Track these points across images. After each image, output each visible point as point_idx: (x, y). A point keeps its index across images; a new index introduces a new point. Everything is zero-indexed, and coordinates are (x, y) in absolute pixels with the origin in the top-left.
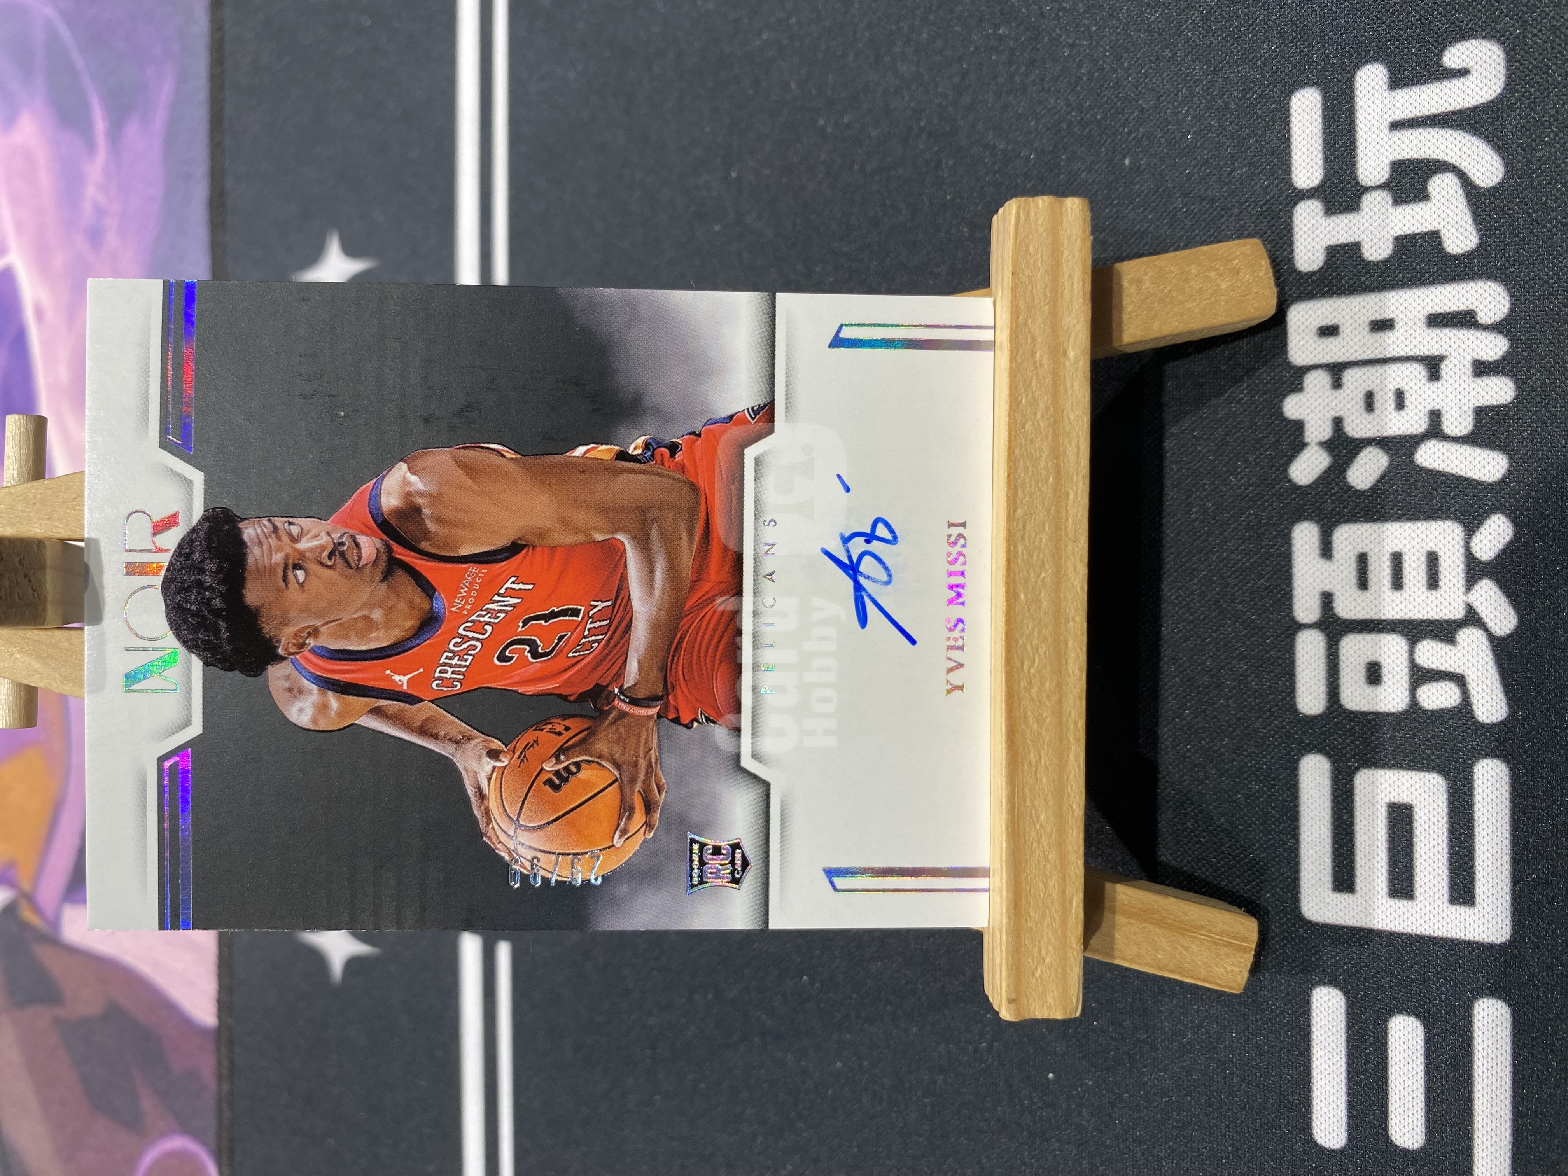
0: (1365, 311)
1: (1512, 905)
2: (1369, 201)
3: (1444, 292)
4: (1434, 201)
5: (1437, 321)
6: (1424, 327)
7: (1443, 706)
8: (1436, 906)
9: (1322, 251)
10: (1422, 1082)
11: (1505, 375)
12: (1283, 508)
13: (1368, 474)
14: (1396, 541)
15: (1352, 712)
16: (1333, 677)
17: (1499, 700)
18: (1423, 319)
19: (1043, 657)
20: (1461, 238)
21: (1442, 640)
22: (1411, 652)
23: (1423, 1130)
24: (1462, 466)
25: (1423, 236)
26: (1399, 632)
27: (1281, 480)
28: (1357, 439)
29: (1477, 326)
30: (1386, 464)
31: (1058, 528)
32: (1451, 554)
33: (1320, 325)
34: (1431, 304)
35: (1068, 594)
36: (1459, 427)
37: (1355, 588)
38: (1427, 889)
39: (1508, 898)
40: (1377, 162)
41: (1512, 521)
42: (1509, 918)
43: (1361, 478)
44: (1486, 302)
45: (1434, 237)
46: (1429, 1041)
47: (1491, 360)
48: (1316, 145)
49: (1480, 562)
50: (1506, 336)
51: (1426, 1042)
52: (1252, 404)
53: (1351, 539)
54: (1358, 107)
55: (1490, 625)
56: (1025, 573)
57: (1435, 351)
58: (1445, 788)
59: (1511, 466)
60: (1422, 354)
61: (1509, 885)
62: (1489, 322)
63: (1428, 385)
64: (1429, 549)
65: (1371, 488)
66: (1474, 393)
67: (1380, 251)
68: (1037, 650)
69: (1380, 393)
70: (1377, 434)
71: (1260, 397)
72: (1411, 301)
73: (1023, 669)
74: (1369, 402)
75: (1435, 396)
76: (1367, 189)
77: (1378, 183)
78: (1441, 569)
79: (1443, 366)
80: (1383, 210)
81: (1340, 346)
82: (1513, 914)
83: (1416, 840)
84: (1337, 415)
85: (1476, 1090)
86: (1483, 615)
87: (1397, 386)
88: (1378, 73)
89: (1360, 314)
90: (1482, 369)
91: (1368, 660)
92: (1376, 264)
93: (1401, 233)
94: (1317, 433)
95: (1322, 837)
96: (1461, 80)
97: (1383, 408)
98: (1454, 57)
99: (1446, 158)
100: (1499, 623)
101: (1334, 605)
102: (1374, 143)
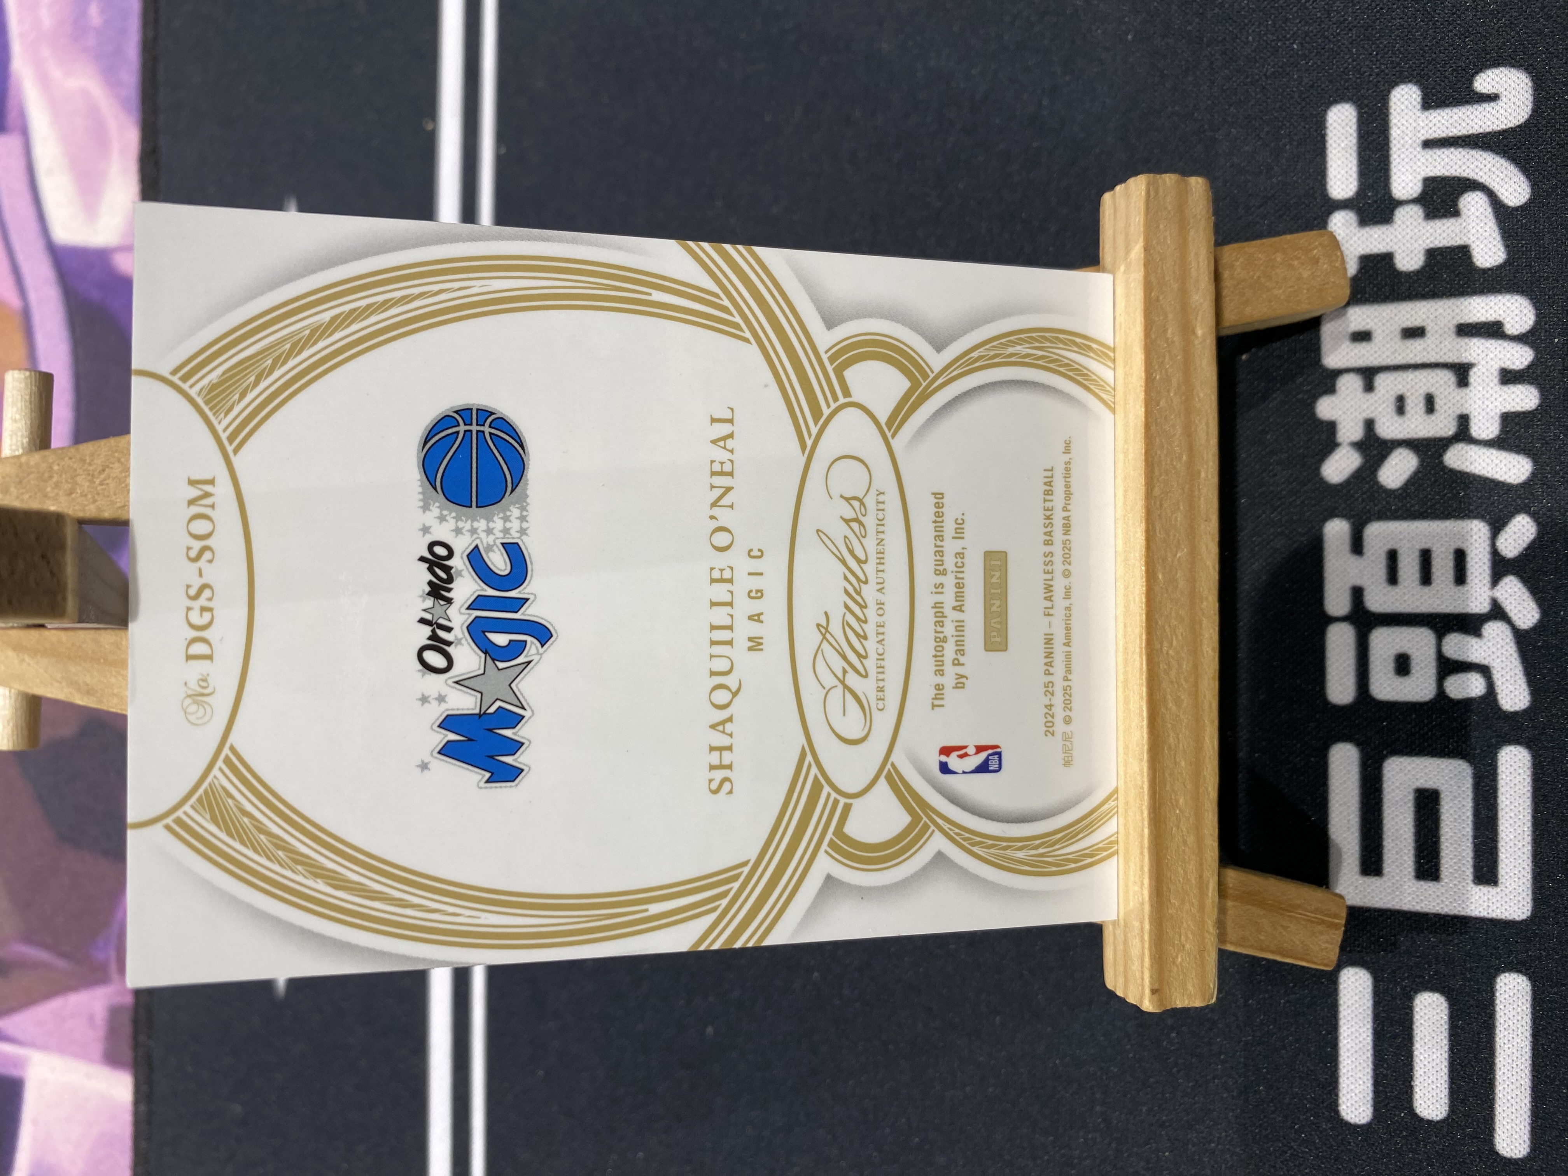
0: (1397, 318)
1: (1533, 884)
2: (1401, 214)
3: (1473, 302)
4: (1465, 217)
5: (1466, 330)
6: (1453, 336)
7: (1469, 696)
8: (1461, 889)
9: (1357, 260)
10: (1446, 1056)
11: (1529, 383)
12: (1315, 506)
13: (1398, 474)
15: (1381, 702)
16: (1362, 669)
17: (1521, 690)
18: (1453, 329)
20: (1489, 252)
21: (1468, 633)
22: (1439, 645)
23: (1447, 1102)
24: (1489, 469)
25: (1453, 249)
26: (1427, 625)
27: (1313, 479)
28: (1389, 441)
29: (1504, 336)
30: (1415, 465)
31: (1191, 507)
32: (1478, 552)
33: (1354, 330)
34: (1461, 315)
35: (1201, 573)
36: (1486, 431)
37: (1385, 584)
38: (1452, 870)
39: (1530, 877)
40: (1410, 177)
41: (1535, 521)
42: (1530, 896)
43: (1391, 478)
44: (1513, 315)
45: (1464, 251)
46: (1453, 1018)
47: (1517, 368)
48: (1351, 159)
49: (1505, 559)
50: (1531, 347)
51: (1451, 1018)
53: (1382, 535)
54: (1392, 124)
55: (1514, 618)
57: (1465, 358)
58: (1470, 774)
59: (1535, 469)
60: (1450, 361)
61: (1531, 868)
62: (1515, 333)
63: (1457, 390)
64: (1457, 547)
65: (1401, 488)
66: (1500, 399)
67: (1412, 262)
69: (1411, 397)
70: (1407, 436)
71: (1292, 398)
72: (1441, 310)
73: (1162, 651)
74: (1400, 405)
75: (1464, 401)
76: (1400, 203)
77: (1410, 198)
78: (1469, 565)
79: (1471, 373)
80: (1415, 223)
81: (1372, 352)
82: (1534, 892)
83: (1442, 824)
84: (1369, 417)
85: (1497, 1061)
86: (1507, 609)
87: (1427, 391)
88: (1411, 93)
89: (1391, 322)
90: (1508, 377)
91: (1397, 652)
92: (1408, 275)
93: (1432, 246)
94: (1348, 434)
95: (1351, 823)
96: (1492, 104)
97: (1413, 412)
98: (1484, 82)
99: (1476, 177)
100: (1522, 618)
101: (1365, 600)
102: (1407, 160)
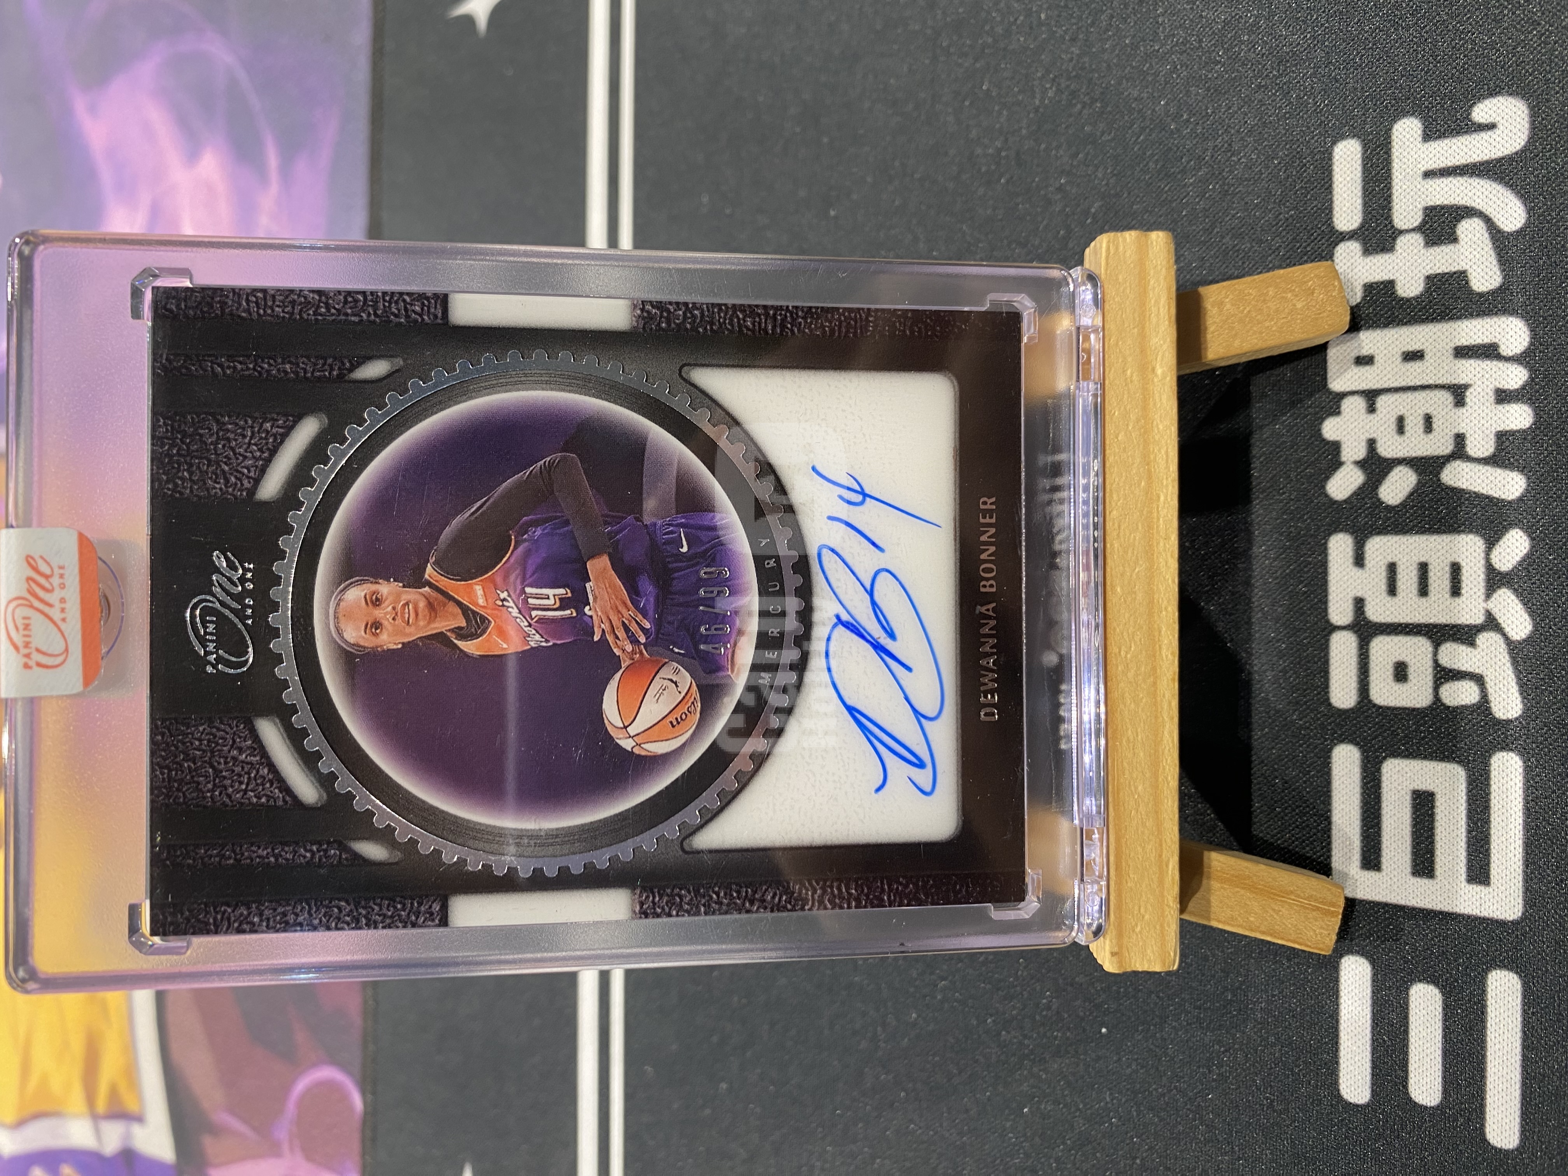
0: (1397, 342)
1: (1525, 884)
2: (1402, 242)
3: (1469, 325)
4: (1462, 243)
5: (1462, 352)
6: (1451, 358)
9: (1360, 287)
10: (1440, 1045)
11: (1524, 402)
12: (1320, 520)
13: (1398, 491)
14: (1423, 552)
15: (1381, 707)
16: (1363, 675)
17: (1515, 699)
18: (1451, 351)
19: (1139, 644)
20: (1486, 277)
21: (1463, 643)
22: (1435, 654)
23: (1440, 1088)
24: (1484, 485)
25: (1451, 275)
27: (1319, 496)
28: (1389, 459)
29: (1499, 357)
30: (1415, 482)
31: (1150, 527)
32: (1472, 564)
33: (1357, 355)
34: (1458, 337)
35: (1160, 586)
36: (1482, 449)
37: (1384, 594)
38: (1447, 869)
40: (1411, 207)
43: (1392, 495)
44: (1508, 336)
45: (1461, 277)
46: (1447, 1008)
47: (1511, 388)
48: (1356, 192)
51: (1444, 1009)
52: (1294, 426)
53: (1382, 550)
54: (1394, 157)
55: (1507, 630)
56: (1121, 568)
57: (1462, 379)
58: (1464, 778)
59: (1529, 485)
61: (1522, 867)
62: (1511, 354)
63: (1454, 410)
67: (1412, 288)
68: (1133, 636)
69: (1411, 418)
70: (1407, 455)
71: (1301, 420)
72: (1440, 334)
74: (1401, 425)
75: (1460, 420)
76: (1401, 232)
77: (1411, 227)
78: (1464, 578)
79: (1468, 394)
80: (1415, 251)
81: (1374, 374)
82: (1525, 893)
83: (1437, 824)
84: (1371, 437)
85: (1488, 1054)
86: (1500, 621)
87: (1426, 412)
88: (1413, 126)
89: (1393, 346)
90: (1503, 396)
91: (1396, 660)
92: (1408, 300)
93: (1431, 272)
94: (1352, 453)
95: (1351, 821)
96: (1489, 133)
97: (1412, 431)
98: (1481, 112)
99: (1474, 205)
100: (1515, 629)
101: (1366, 609)
102: (1408, 190)
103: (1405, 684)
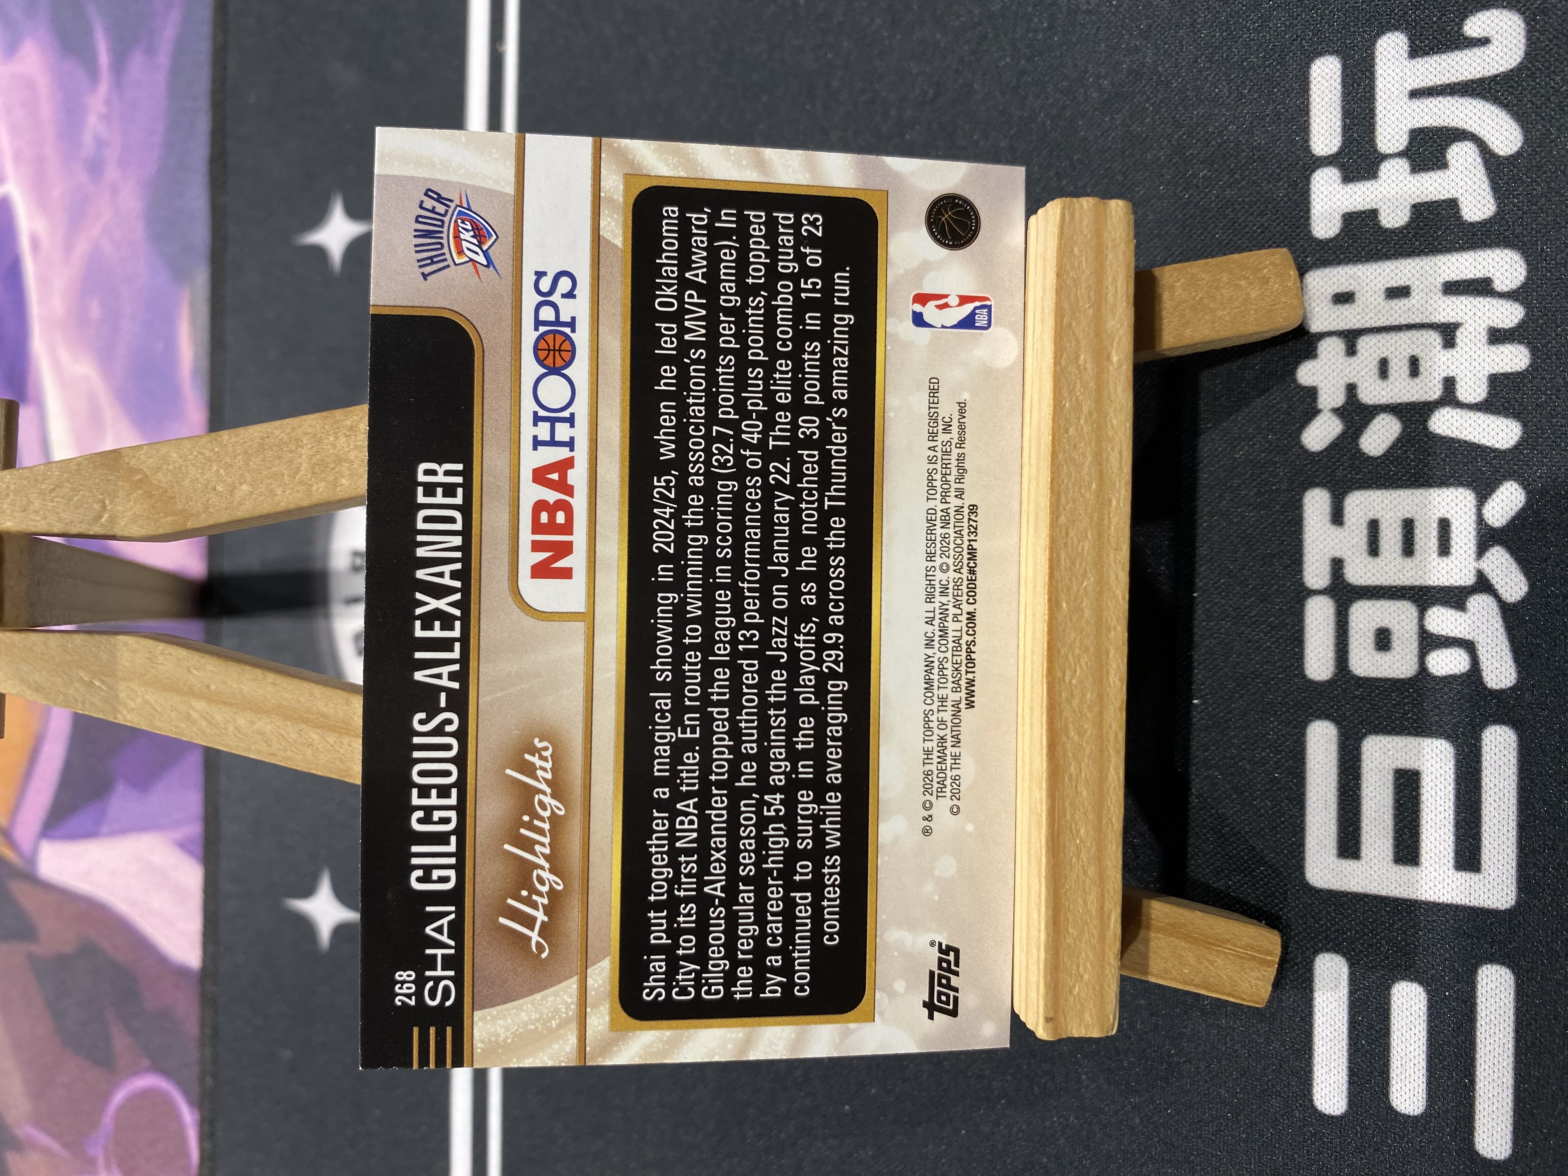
0: (1381, 278)
1: (1518, 871)
2: (1387, 168)
3: (1460, 258)
4: (1452, 169)
5: (1453, 288)
6: (1440, 294)
7: (1452, 673)
8: (1441, 872)
9: (1339, 218)
10: (1424, 1048)
11: (1520, 342)
12: (1295, 475)
13: (1380, 441)
14: (1408, 508)
15: (1360, 678)
16: (1341, 643)
17: (1508, 667)
18: (1439, 286)
19: (1085, 667)
20: (1479, 207)
21: (1452, 607)
22: (1421, 618)
23: (1425, 1096)
24: (1476, 433)
25: (1440, 203)
26: (1409, 598)
27: (1293, 446)
28: (1371, 406)
29: (1493, 293)
30: (1399, 431)
31: (1100, 535)
32: (1463, 521)
33: (1336, 292)
34: (1448, 272)
35: (1109, 602)
36: (1473, 394)
37: (1365, 554)
38: (1433, 855)
39: (1514, 864)
40: (1396, 130)
41: (1525, 488)
42: (1515, 884)
43: (1373, 445)
44: (1503, 270)
45: (1452, 205)
46: (1432, 1007)
47: (1506, 327)
48: (1335, 113)
49: (1492, 529)
50: (1522, 304)
51: (1429, 1005)
53: (1363, 505)
54: (1377, 75)
55: (1501, 591)
56: (1068, 581)
57: (1450, 319)
58: (1452, 754)
59: (1525, 433)
60: (1437, 321)
61: (1515, 851)
62: (1506, 289)
63: (1442, 352)
64: (1441, 516)
65: (1384, 455)
66: (1489, 360)
67: (1397, 218)
68: (1079, 659)
69: (1395, 360)
70: (1390, 401)
72: (1427, 268)
73: (1064, 680)
74: (1383, 369)
75: (1450, 363)
76: (1386, 157)
77: (1396, 151)
78: (1453, 536)
79: (1458, 333)
80: (1400, 178)
81: (1355, 313)
82: (1518, 880)
83: (1423, 806)
84: (1351, 381)
85: (1478, 1056)
86: (1494, 582)
87: (1412, 353)
88: (1398, 41)
89: (1376, 281)
90: (1497, 336)
91: (1378, 626)
92: (1393, 231)
93: (1418, 200)
94: (1329, 400)
95: (1328, 803)
96: (1482, 49)
97: (1396, 375)
98: (1474, 26)
99: (1465, 127)
100: (1510, 590)
101: (1345, 571)
102: (1393, 112)
103: (1388, 654)
